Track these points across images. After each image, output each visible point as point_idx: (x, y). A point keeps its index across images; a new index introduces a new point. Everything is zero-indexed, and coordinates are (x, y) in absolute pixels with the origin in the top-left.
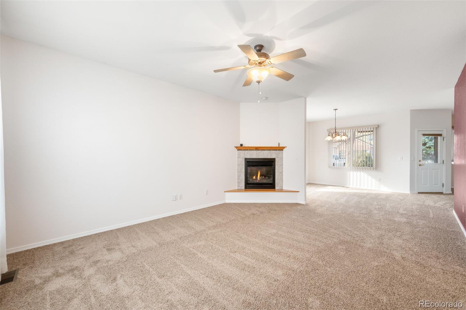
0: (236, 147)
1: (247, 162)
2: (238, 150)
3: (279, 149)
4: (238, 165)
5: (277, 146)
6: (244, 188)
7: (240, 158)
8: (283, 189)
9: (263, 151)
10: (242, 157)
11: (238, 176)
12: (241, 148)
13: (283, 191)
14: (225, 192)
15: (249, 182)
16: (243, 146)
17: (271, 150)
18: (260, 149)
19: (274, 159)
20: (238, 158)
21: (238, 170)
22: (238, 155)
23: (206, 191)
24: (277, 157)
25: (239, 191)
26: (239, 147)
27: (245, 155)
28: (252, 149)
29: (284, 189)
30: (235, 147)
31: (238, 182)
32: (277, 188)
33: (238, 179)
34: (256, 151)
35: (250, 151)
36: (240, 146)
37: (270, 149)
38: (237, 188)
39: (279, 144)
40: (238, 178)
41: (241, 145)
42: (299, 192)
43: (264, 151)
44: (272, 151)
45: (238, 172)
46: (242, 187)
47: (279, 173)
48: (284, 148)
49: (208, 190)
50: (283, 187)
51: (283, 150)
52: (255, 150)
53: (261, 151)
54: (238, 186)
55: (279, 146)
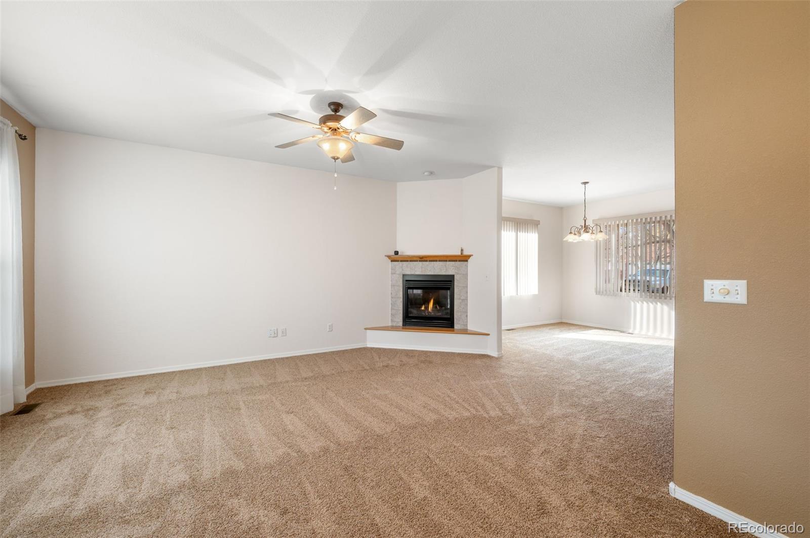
0: (389, 257)
1: (407, 281)
2: (391, 261)
3: (460, 259)
4: (393, 286)
5: (459, 253)
6: (401, 324)
7: (394, 274)
8: (467, 329)
9: (433, 262)
10: (398, 272)
11: (391, 304)
12: (396, 257)
13: (469, 332)
14: (366, 329)
15: (411, 315)
16: (399, 254)
17: (446, 261)
18: (428, 259)
19: (453, 276)
20: (392, 274)
21: (391, 294)
22: (392, 269)
23: (330, 326)
24: (458, 274)
25: (393, 328)
26: (393, 256)
27: (403, 270)
28: (415, 259)
29: (469, 328)
30: (386, 256)
31: (392, 314)
32: (457, 326)
33: (391, 310)
34: (421, 263)
35: (411, 262)
36: (394, 254)
37: (445, 259)
38: (390, 325)
39: (462, 250)
40: (391, 308)
41: (396, 253)
42: (488, 335)
43: (435, 262)
44: (448, 263)
45: (392, 298)
46: (398, 322)
47: (461, 301)
48: (469, 256)
49: (332, 325)
50: (467, 326)
51: (467, 261)
52: (420, 261)
53: (430, 262)
54: (392, 321)
55: (461, 254)
